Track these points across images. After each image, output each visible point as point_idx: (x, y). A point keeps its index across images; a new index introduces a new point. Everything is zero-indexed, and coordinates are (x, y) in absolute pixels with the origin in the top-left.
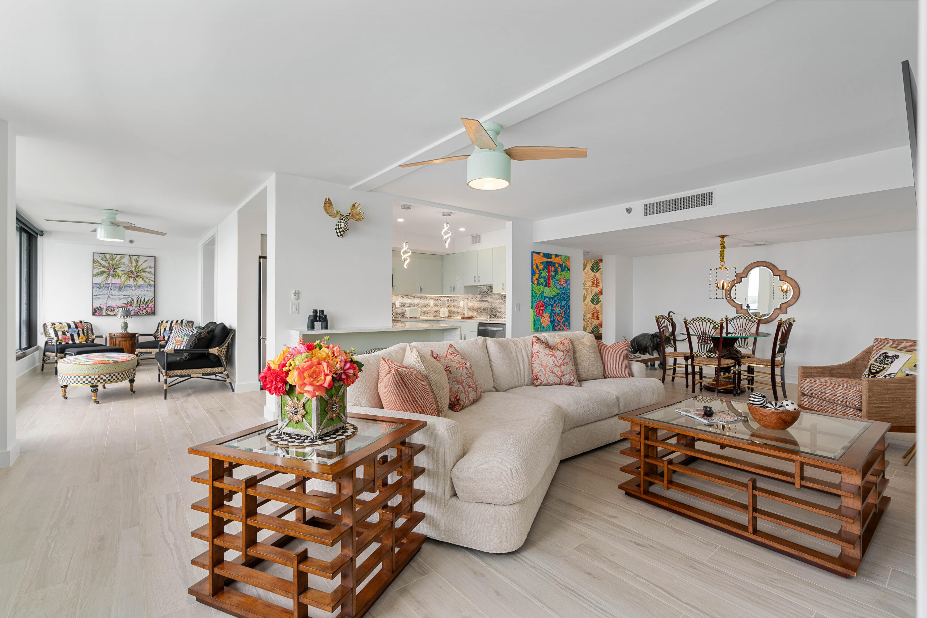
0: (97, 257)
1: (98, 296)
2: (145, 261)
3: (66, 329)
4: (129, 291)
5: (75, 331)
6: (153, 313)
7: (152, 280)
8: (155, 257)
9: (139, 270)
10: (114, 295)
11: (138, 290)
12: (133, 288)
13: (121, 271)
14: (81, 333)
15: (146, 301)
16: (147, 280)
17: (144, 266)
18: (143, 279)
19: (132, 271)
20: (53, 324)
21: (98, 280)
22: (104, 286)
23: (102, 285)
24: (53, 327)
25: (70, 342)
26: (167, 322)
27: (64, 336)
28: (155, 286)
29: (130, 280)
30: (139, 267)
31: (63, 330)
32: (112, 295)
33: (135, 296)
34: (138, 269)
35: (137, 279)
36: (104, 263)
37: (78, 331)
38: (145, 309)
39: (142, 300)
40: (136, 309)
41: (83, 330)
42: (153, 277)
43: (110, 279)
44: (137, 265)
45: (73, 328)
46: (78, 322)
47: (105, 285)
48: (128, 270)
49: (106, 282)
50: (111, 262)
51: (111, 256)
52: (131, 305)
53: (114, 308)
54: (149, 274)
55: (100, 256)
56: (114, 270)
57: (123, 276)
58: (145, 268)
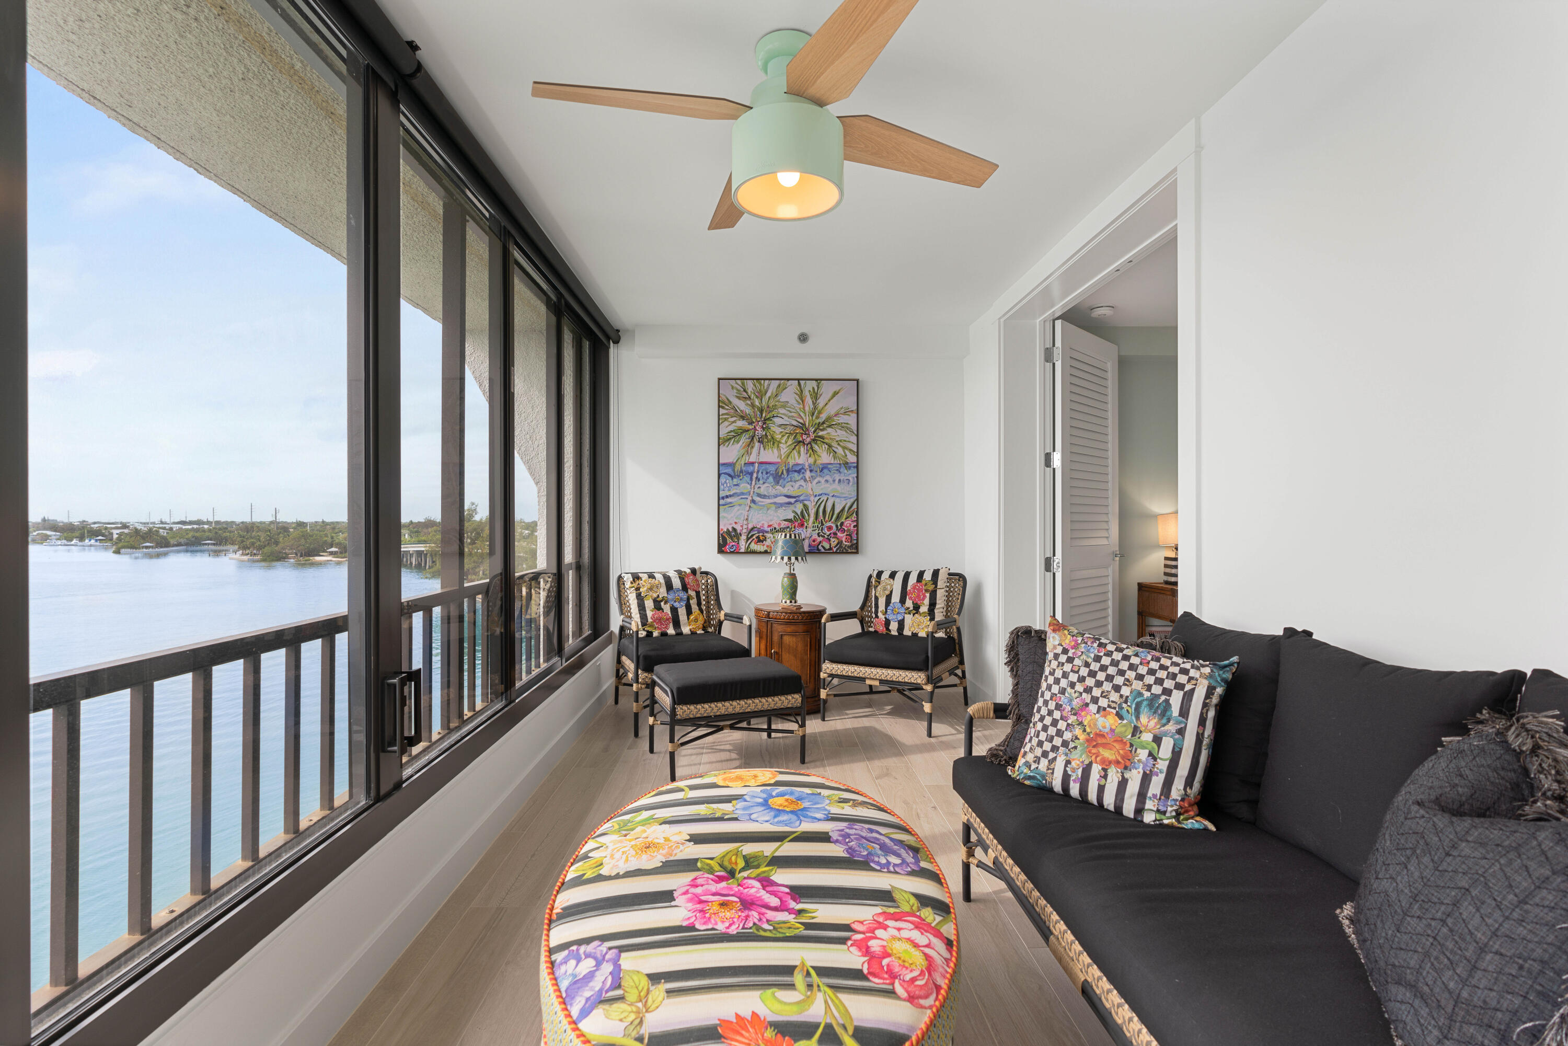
0: (727, 390)
1: (729, 500)
2: (836, 394)
3: (663, 592)
4: (798, 483)
5: (681, 600)
6: (854, 548)
7: (851, 450)
8: (857, 381)
9: (821, 420)
10: (764, 497)
13: (780, 426)
14: (693, 602)
15: (837, 511)
16: (840, 451)
17: (831, 410)
18: (830, 446)
19: (804, 425)
20: (636, 577)
21: (732, 453)
22: (741, 471)
23: (738, 468)
24: (635, 585)
25: (671, 631)
26: (893, 575)
27: (659, 614)
28: (857, 467)
29: (799, 452)
30: (820, 413)
31: (655, 595)
32: (759, 495)
33: (812, 498)
34: (817, 417)
35: (816, 447)
36: (742, 405)
37: (688, 599)
38: (835, 534)
39: (828, 509)
40: (815, 536)
41: (698, 593)
42: (854, 439)
43: (755, 451)
44: (815, 408)
45: (678, 590)
46: (688, 571)
47: (744, 469)
48: (795, 423)
49: (746, 459)
50: (757, 403)
51: (757, 385)
52: (802, 525)
53: (764, 532)
54: (844, 433)
55: (733, 388)
56: (764, 423)
57: (783, 441)
58: (836, 415)
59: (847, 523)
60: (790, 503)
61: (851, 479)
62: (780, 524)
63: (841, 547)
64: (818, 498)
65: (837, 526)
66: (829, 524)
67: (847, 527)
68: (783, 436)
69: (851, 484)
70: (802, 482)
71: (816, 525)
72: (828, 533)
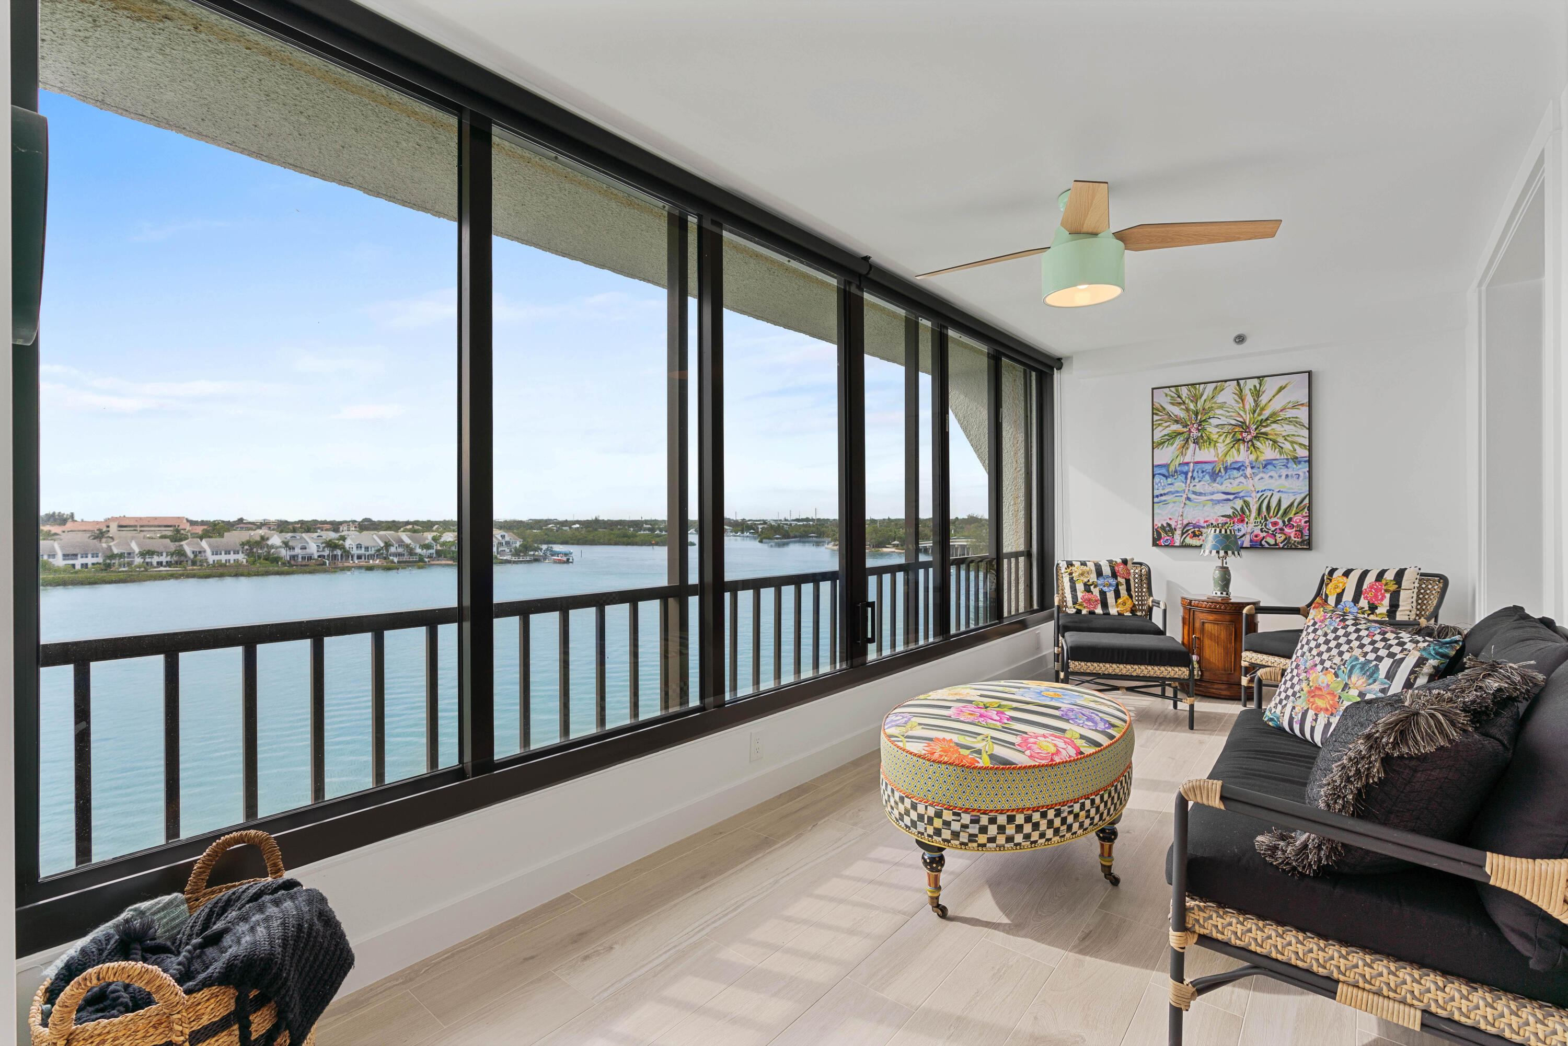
0: (1163, 400)
1: (1163, 498)
2: (1281, 389)
3: (1093, 577)
4: (1237, 481)
5: (1110, 585)
6: (1307, 544)
7: (1301, 444)
8: (1310, 373)
9: (1264, 417)
10: (1200, 494)
11: (1261, 475)
12: (1249, 471)
13: (1217, 426)
14: (1123, 589)
15: (1284, 506)
16: (1287, 446)
17: (1276, 405)
18: (1275, 442)
19: (1244, 423)
20: (1070, 564)
21: (1165, 455)
22: (1176, 471)
23: (1172, 468)
24: (1069, 570)
25: (1099, 611)
26: (1347, 574)
27: (1088, 595)
28: (1310, 461)
29: (1238, 450)
30: (1263, 409)
31: (1086, 580)
32: (1194, 493)
33: (1254, 494)
34: (1260, 415)
35: (1258, 444)
36: (1176, 411)
37: (1117, 585)
38: (1282, 529)
39: (1274, 504)
40: (1257, 531)
41: (1128, 582)
42: (1306, 433)
43: (1190, 452)
44: (1257, 405)
45: (1108, 577)
46: (1119, 561)
47: (1178, 469)
48: (1234, 422)
49: (1181, 460)
50: (1192, 406)
51: (1192, 389)
52: (1242, 521)
53: (1199, 527)
54: (1292, 427)
55: (1166, 395)
56: (1200, 425)
57: (1221, 440)
58: (1281, 411)
59: (1297, 518)
60: (1229, 500)
61: (1301, 474)
62: (1217, 520)
63: (1288, 542)
64: (1260, 494)
65: (1284, 522)
66: (1274, 520)
67: (1296, 522)
68: (1220, 436)
69: (1301, 479)
70: (1242, 479)
71: (1259, 520)
72: (1273, 529)
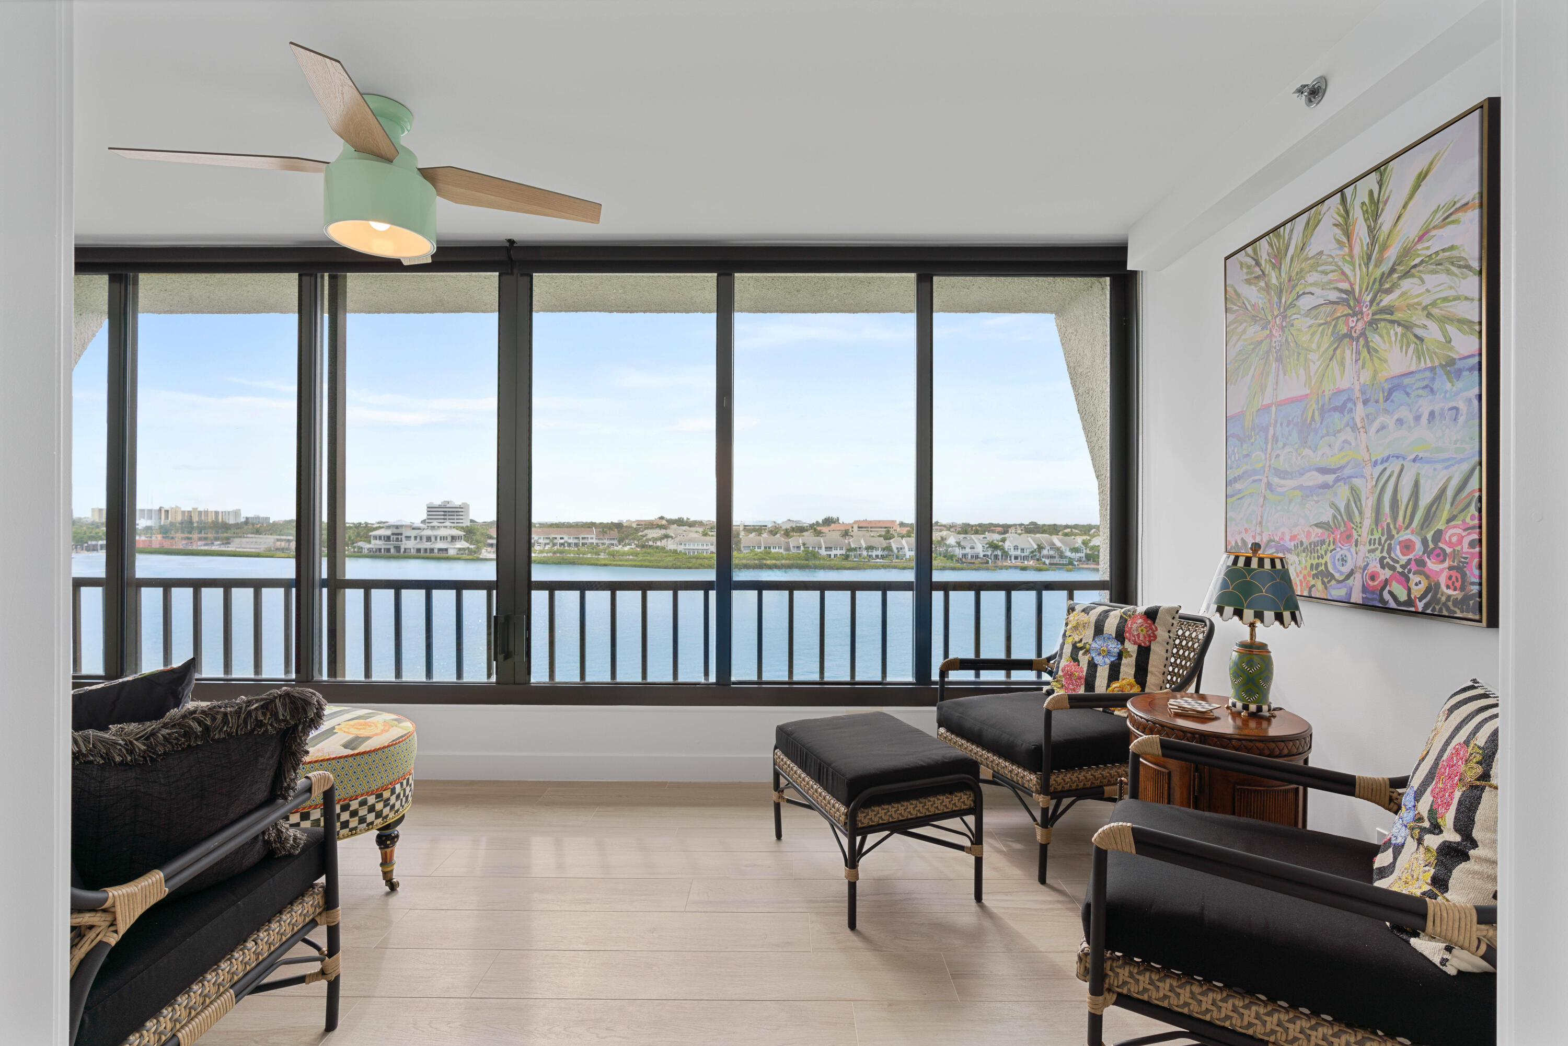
2: (1422, 178)
3: (1087, 635)
4: (1342, 437)
5: (1108, 653)
7: (1462, 321)
9: (1388, 265)
10: (1283, 474)
11: (1381, 419)
12: (1360, 411)
13: (1310, 312)
16: (1433, 332)
17: (1410, 227)
18: (1407, 326)
19: (1352, 292)
21: (1241, 393)
23: (1249, 421)
28: (1485, 366)
29: (1343, 362)
30: (1384, 248)
33: (1368, 470)
34: (1378, 265)
35: (1375, 339)
36: (1254, 296)
37: (1120, 656)
38: (1421, 563)
39: (1405, 495)
40: (1375, 566)
43: (1271, 380)
44: (1374, 239)
48: (1335, 296)
49: (1260, 400)
51: (1274, 240)
52: (1349, 537)
53: (1285, 550)
54: (1443, 278)
55: (1241, 264)
56: (1285, 317)
57: (1314, 346)
58: (1421, 238)
59: (1452, 534)
60: (1325, 486)
61: (1462, 406)
62: (1308, 534)
63: (1435, 600)
64: (1380, 468)
65: (1424, 542)
66: (1405, 535)
67: (1450, 544)
68: (1313, 334)
69: (1461, 419)
70: (1348, 435)
71: (1376, 536)
72: (1403, 560)
